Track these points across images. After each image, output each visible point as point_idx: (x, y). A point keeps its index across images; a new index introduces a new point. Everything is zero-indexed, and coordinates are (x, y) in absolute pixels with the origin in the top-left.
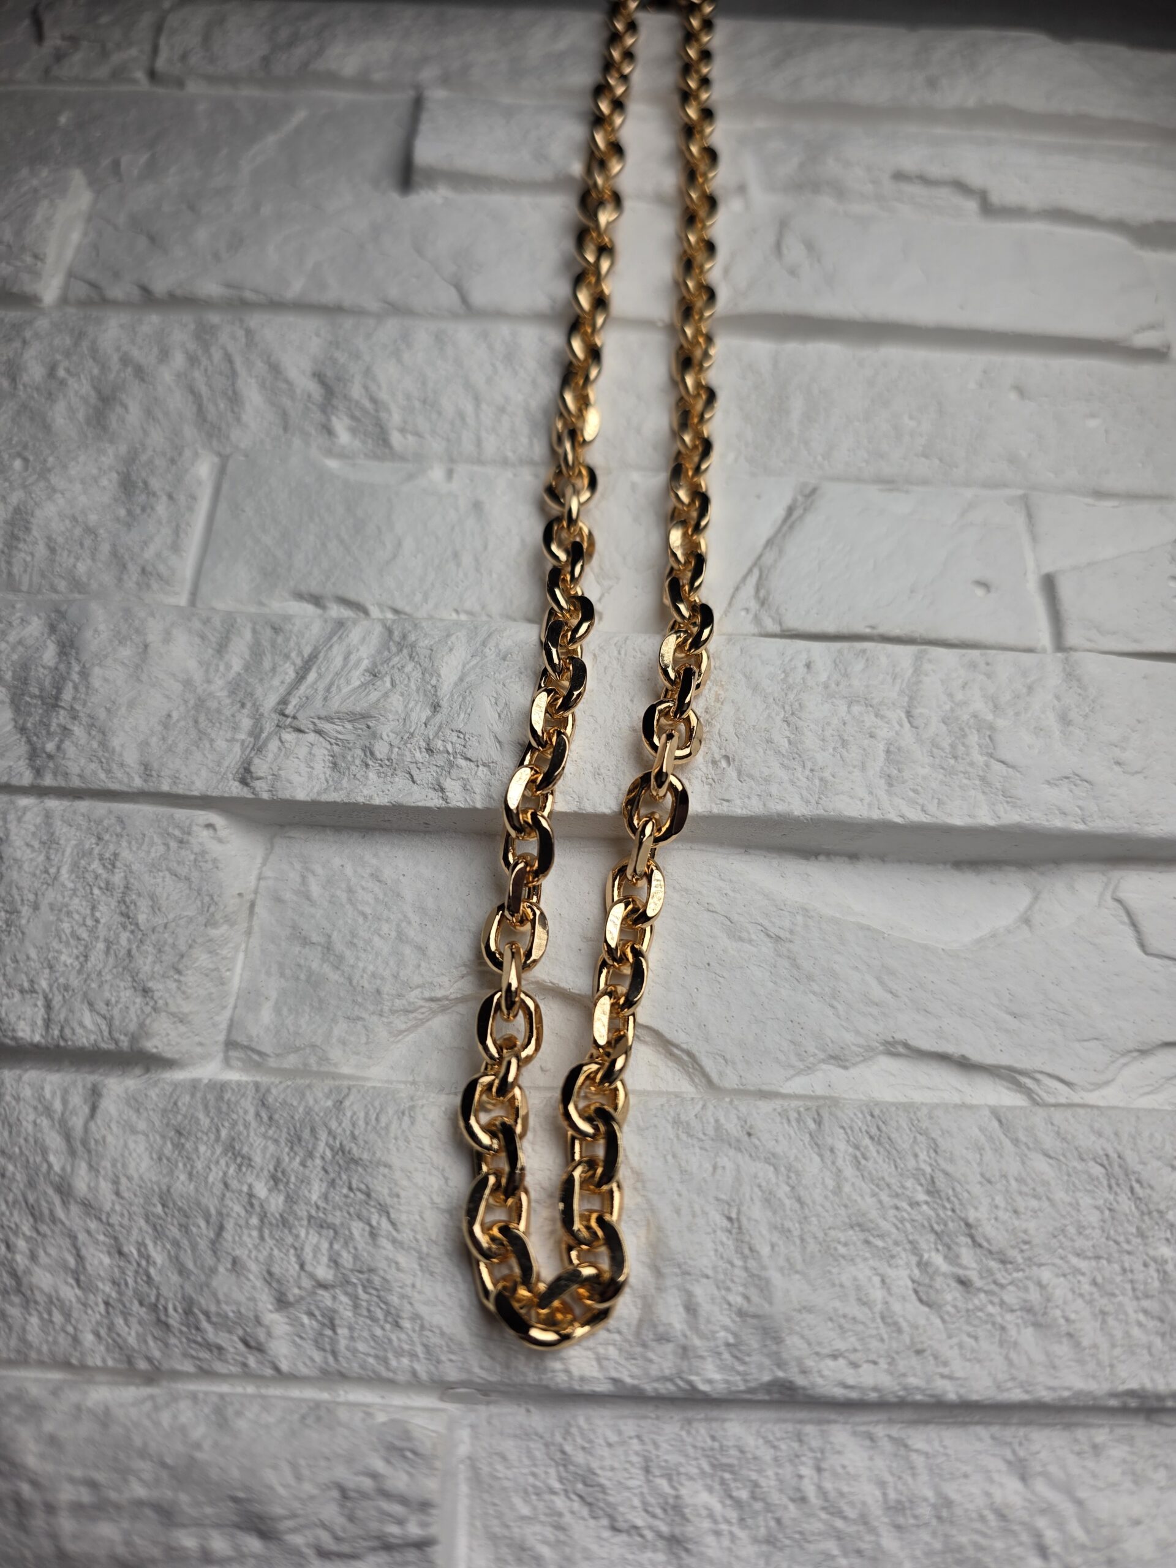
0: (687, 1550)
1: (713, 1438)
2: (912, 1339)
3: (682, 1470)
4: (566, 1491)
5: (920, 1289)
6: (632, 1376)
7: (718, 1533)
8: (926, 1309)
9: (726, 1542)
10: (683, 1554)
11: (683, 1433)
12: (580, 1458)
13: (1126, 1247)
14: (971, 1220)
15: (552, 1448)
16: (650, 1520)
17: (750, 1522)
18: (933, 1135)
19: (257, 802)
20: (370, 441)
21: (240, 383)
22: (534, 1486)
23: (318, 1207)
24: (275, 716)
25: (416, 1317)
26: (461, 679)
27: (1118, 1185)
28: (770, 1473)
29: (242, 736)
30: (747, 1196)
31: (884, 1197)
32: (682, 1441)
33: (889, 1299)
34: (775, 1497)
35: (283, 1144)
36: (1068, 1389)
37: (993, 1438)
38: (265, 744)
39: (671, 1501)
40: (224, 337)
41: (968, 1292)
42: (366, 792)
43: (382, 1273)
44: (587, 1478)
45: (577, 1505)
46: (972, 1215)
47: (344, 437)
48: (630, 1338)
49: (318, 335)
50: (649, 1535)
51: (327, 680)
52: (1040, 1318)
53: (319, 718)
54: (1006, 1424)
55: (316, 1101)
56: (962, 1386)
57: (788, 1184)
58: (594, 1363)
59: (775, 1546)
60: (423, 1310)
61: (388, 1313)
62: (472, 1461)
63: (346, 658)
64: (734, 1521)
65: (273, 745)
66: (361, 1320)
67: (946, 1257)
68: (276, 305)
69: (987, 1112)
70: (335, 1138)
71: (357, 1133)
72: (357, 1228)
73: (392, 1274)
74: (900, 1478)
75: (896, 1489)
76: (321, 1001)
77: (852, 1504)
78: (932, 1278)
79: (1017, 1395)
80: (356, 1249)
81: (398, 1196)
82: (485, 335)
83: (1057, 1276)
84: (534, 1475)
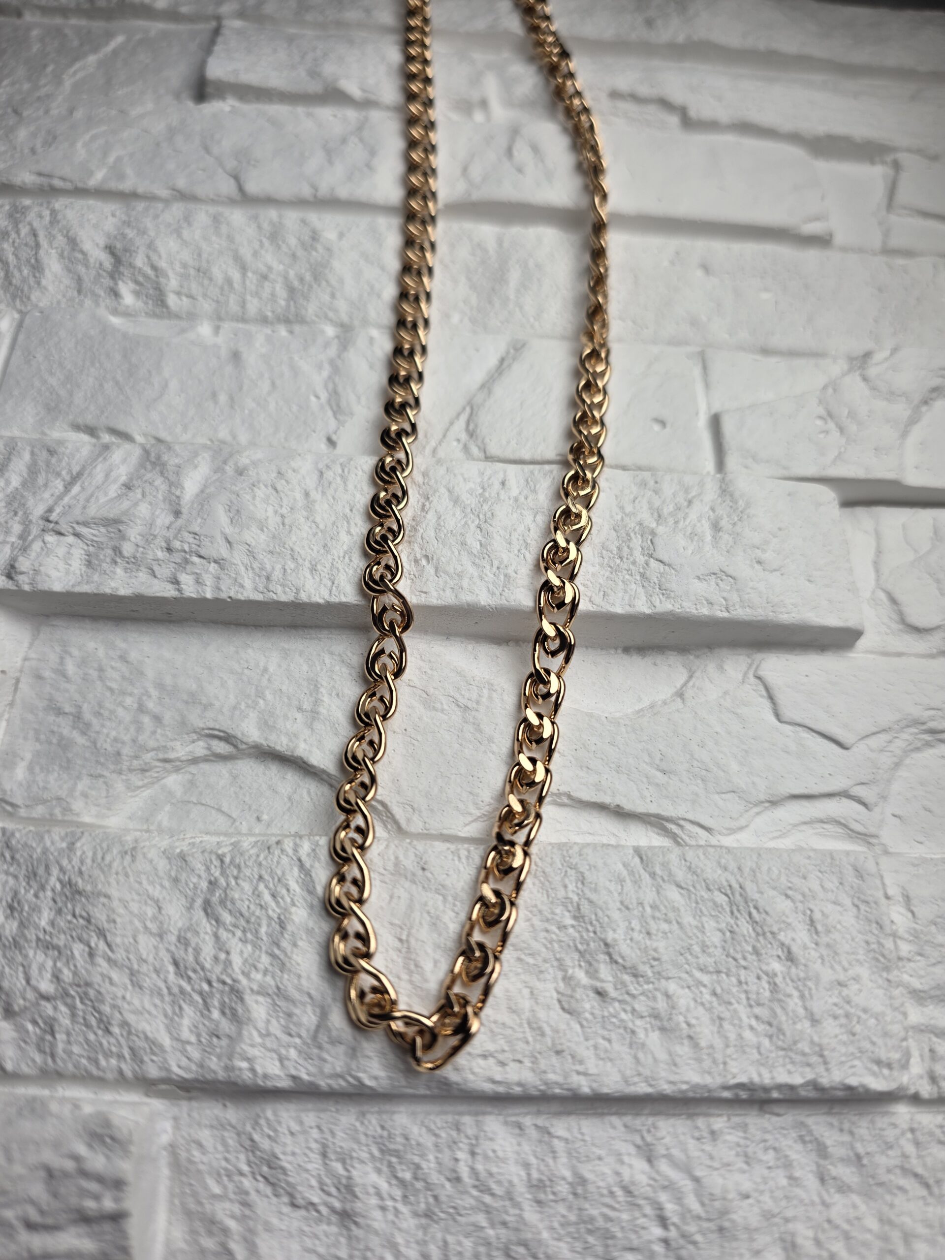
0: (356, 1223)
1: (383, 1128)
2: (553, 1041)
3: (354, 1154)
4: (253, 1173)
5: (563, 999)
6: (308, 1074)
7: (383, 1209)
8: (567, 1016)
9: (391, 1217)
10: (353, 1227)
11: (358, 1124)
12: (265, 1144)
13: (743, 963)
14: (609, 940)
15: (243, 1137)
16: (325, 1197)
17: (412, 1198)
18: (581, 870)
19: (20, 593)
20: (150, 302)
21: (42, 252)
22: (226, 1169)
23: (45, 931)
24: (41, 522)
25: (125, 1024)
26: (202, 491)
27: (739, 911)
28: (431, 1157)
29: (13, 539)
30: (417, 921)
31: (536, 921)
32: (356, 1130)
33: (536, 1008)
34: (435, 1178)
35: (21, 878)
36: (686, 1083)
37: (626, 1126)
38: (30, 545)
39: (344, 1181)
40: (31, 216)
41: (604, 1002)
42: (113, 584)
43: (97, 987)
44: (272, 1161)
45: (262, 1185)
46: (610, 936)
47: (128, 299)
48: (309, 1041)
49: (113, 215)
50: (324, 1210)
51: (89, 492)
52: (665, 1023)
53: (78, 523)
54: (637, 1115)
55: (53, 843)
56: (595, 1081)
57: (453, 911)
58: (277, 1063)
59: (433, 1220)
60: (131, 1018)
61: (100, 1021)
62: (172, 1148)
63: (107, 476)
64: (398, 1198)
65: (37, 546)
66: (77, 1027)
67: (587, 972)
68: (80, 192)
69: (631, 851)
70: (64, 873)
71: (84, 869)
72: (78, 949)
73: (106, 987)
74: (543, 1160)
75: (539, 1170)
76: (69, 761)
77: (499, 1183)
78: (574, 990)
79: (643, 1088)
80: (75, 966)
81: (114, 922)
82: (256, 218)
83: (683, 987)
84: (227, 1160)
